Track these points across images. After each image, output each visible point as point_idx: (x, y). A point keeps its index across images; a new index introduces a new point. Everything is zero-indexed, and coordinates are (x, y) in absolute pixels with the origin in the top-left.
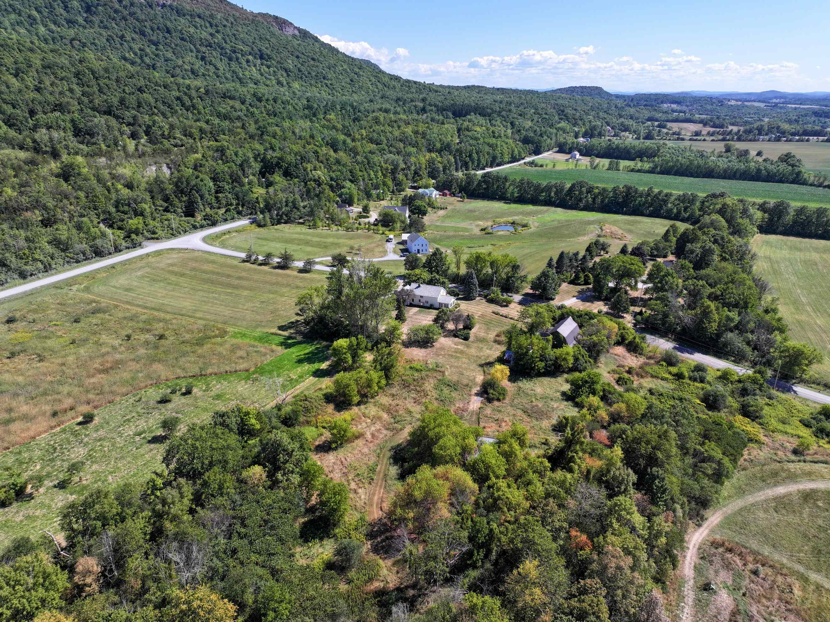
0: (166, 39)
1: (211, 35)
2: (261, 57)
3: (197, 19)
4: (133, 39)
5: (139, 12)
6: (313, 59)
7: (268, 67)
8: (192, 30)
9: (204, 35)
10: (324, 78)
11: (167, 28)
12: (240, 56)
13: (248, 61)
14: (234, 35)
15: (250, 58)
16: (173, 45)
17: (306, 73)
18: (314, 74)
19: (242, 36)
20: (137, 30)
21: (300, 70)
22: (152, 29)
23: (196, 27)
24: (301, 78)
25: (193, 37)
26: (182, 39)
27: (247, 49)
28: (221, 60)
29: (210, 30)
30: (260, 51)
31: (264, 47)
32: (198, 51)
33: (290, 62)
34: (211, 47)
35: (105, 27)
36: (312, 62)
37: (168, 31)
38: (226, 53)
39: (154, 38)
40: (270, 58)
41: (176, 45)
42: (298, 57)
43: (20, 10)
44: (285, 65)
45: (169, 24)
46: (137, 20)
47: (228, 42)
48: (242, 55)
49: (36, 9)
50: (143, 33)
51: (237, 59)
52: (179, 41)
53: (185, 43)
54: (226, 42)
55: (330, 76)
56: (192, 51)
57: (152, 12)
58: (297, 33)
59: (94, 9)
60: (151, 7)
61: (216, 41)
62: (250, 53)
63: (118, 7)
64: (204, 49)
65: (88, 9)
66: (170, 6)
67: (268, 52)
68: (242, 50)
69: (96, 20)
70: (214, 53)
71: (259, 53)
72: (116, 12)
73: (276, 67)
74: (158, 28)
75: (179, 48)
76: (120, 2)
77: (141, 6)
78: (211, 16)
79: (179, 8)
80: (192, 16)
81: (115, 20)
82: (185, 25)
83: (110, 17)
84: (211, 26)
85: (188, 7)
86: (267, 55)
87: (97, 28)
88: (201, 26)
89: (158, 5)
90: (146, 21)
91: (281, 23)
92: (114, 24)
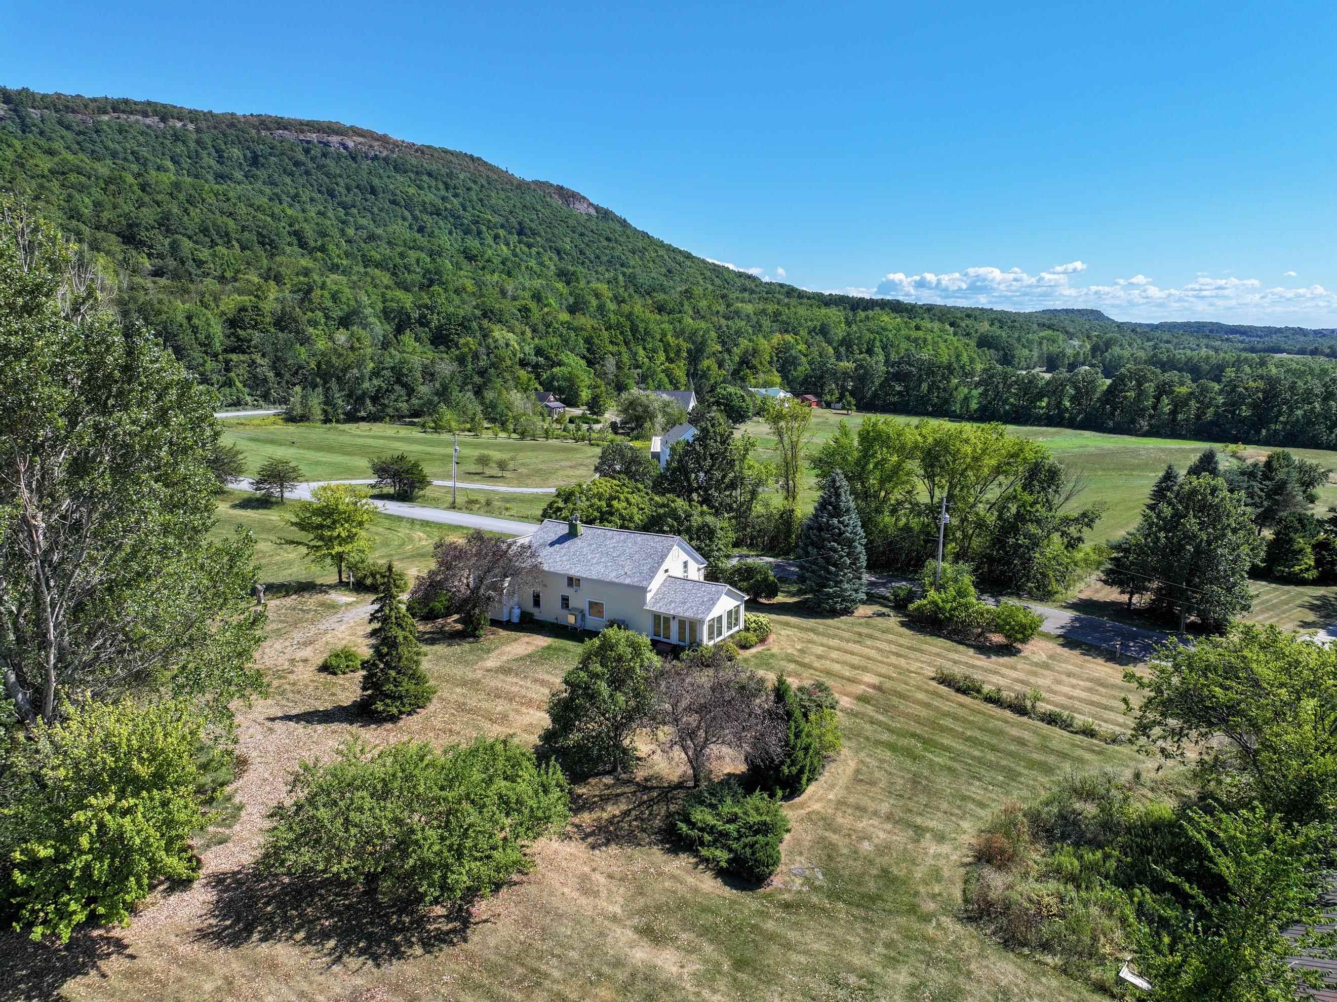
0: (366, 200)
1: (444, 199)
2: (520, 233)
3: (425, 178)
4: (312, 200)
5: (333, 164)
6: (608, 239)
7: (530, 246)
8: (412, 191)
9: (429, 197)
10: (622, 265)
11: (372, 187)
12: (484, 229)
13: (496, 237)
14: (481, 200)
15: (502, 232)
16: (375, 210)
17: (592, 257)
18: (605, 259)
19: (493, 201)
20: (324, 189)
21: (581, 252)
22: (348, 189)
23: (420, 188)
24: (583, 263)
25: (411, 200)
26: (393, 202)
27: (496, 219)
28: (450, 233)
29: (443, 193)
30: (520, 224)
31: (527, 218)
32: (415, 218)
33: (568, 240)
34: (438, 215)
35: (274, 184)
36: (605, 243)
37: (373, 191)
38: (462, 224)
39: (348, 199)
40: (534, 233)
41: (381, 210)
42: (582, 235)
43: (146, 159)
44: (559, 244)
45: (376, 182)
46: (327, 175)
47: (470, 209)
48: (489, 228)
49: (172, 159)
50: (331, 194)
51: (479, 233)
52: (387, 205)
53: (397, 208)
54: (464, 209)
55: (632, 263)
56: (404, 219)
57: (354, 165)
58: (592, 212)
59: (262, 160)
60: (354, 159)
61: (449, 206)
62: (502, 226)
63: (302, 157)
64: (426, 217)
65: (255, 161)
66: (386, 159)
67: (533, 226)
68: (489, 221)
69: (262, 174)
70: (441, 223)
71: (517, 226)
72: (297, 164)
73: (543, 247)
74: (358, 187)
75: (383, 214)
76: (307, 151)
77: (339, 157)
78: (450, 175)
79: (400, 161)
80: (417, 173)
81: (291, 174)
82: (400, 184)
83: (285, 171)
84: (447, 189)
85: (414, 161)
86: (531, 229)
87: (259, 185)
88: (430, 187)
89: (367, 157)
90: (341, 176)
91: (568, 196)
92: (288, 180)
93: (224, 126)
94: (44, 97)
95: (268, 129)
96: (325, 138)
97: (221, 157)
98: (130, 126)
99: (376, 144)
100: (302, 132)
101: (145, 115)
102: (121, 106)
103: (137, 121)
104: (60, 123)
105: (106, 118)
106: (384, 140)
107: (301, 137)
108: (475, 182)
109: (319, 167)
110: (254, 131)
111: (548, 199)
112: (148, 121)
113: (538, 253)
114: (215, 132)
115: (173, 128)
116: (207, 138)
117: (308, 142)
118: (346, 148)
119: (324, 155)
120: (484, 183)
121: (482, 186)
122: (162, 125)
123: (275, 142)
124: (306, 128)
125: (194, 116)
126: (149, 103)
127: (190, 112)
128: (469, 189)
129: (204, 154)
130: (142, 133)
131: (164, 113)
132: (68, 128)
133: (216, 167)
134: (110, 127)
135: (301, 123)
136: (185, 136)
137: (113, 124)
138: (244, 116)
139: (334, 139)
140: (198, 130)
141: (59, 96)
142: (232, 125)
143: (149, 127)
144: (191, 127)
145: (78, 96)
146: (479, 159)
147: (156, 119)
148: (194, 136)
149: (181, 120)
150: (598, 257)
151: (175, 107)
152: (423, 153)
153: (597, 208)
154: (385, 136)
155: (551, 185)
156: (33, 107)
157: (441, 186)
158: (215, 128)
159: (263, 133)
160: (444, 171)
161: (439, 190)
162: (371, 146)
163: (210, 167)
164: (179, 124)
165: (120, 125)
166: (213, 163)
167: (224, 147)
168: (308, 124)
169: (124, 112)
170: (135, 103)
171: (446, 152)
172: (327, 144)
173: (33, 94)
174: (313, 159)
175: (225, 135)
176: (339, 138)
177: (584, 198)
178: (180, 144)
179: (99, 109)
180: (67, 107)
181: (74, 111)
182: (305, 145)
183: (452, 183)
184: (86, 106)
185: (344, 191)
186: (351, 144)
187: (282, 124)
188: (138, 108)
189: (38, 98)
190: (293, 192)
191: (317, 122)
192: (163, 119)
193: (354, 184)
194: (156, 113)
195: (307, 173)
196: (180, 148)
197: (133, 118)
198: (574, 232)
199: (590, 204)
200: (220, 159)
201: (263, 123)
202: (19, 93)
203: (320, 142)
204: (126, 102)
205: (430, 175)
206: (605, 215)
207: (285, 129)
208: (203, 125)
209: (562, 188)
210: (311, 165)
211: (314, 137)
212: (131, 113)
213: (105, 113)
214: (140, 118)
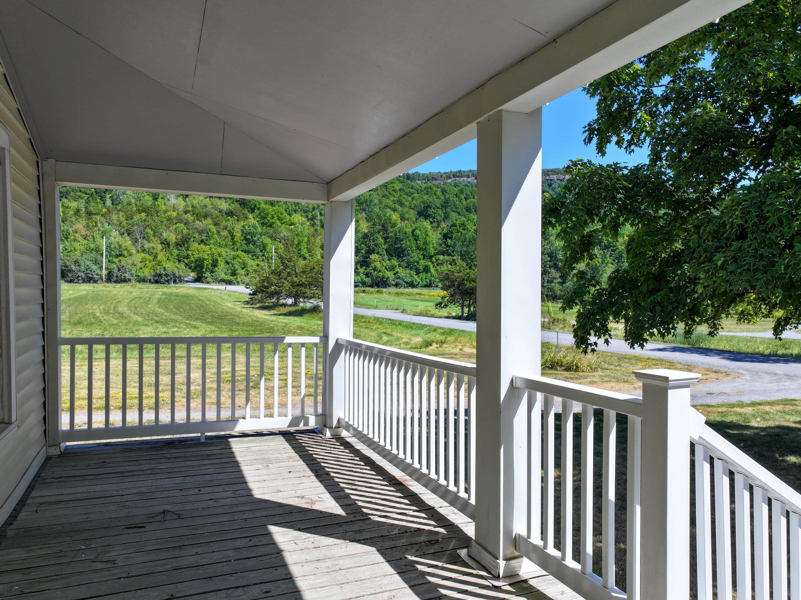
94: (424, 174)
98: (460, 183)
101: (468, 177)
102: (457, 174)
103: (464, 181)
105: (449, 181)
107: (548, 178)
112: (469, 180)
117: (551, 180)
124: (550, 173)
126: (471, 171)
137: (452, 183)
139: (566, 177)
141: (431, 173)
143: (469, 182)
145: (439, 172)
147: (473, 178)
156: (418, 180)
165: (455, 183)
168: (552, 171)
169: (458, 177)
172: (562, 180)
179: (447, 176)
180: (433, 178)
181: (436, 179)
182: (549, 182)
184: (441, 176)
188: (465, 174)
189: (421, 175)
191: (558, 169)
194: (473, 175)
197: (462, 179)
203: (558, 180)
204: (460, 172)
211: (555, 177)
212: (462, 177)
213: (450, 178)
214: (465, 179)
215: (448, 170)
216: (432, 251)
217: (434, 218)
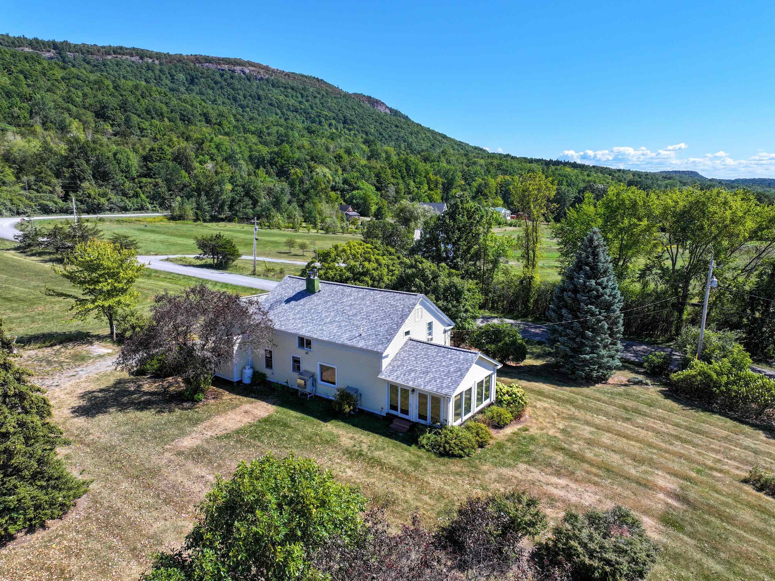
0: (255, 103)
1: (300, 102)
2: (345, 122)
3: (289, 90)
5: (236, 83)
6: (397, 126)
7: (350, 130)
8: (281, 98)
9: (292, 102)
11: (259, 96)
12: (323, 120)
13: (330, 125)
14: (322, 103)
15: (333, 122)
16: (260, 109)
17: (387, 136)
18: (394, 138)
19: (329, 104)
20: (231, 97)
21: (381, 134)
22: (245, 97)
23: (287, 96)
24: (381, 140)
25: (281, 103)
26: (271, 104)
27: (330, 114)
29: (300, 99)
30: (344, 117)
31: (348, 113)
32: (283, 114)
33: (373, 126)
34: (297, 112)
35: (202, 94)
36: (395, 129)
37: (259, 98)
38: (310, 117)
39: (245, 103)
40: (353, 122)
41: (263, 109)
42: (381, 123)
44: (367, 129)
45: (261, 93)
46: (233, 89)
47: (315, 108)
48: (326, 119)
49: (146, 80)
50: (235, 100)
51: (320, 122)
52: (267, 106)
53: (273, 108)
54: (312, 109)
55: (410, 140)
56: (277, 114)
57: (248, 83)
58: (388, 111)
59: (196, 81)
60: (249, 80)
61: (303, 107)
62: (334, 119)
63: (218, 79)
64: (289, 113)
65: (192, 81)
66: (267, 80)
67: (352, 118)
68: (326, 116)
69: (196, 88)
70: (298, 117)
71: (343, 119)
72: (216, 83)
73: (358, 131)
74: (250, 96)
75: (264, 111)
76: (222, 75)
77: (240, 78)
78: (304, 89)
79: (275, 81)
80: (285, 88)
81: (212, 88)
82: (276, 94)
83: (209, 87)
84: (302, 97)
85: (283, 81)
86: (351, 120)
87: (194, 94)
88: (292, 96)
89: (256, 79)
90: (241, 89)
91: (374, 102)
92: (210, 92)
93: (175, 62)
94: (75, 45)
95: (200, 62)
96: (233, 68)
97: (173, 79)
98: (123, 62)
99: (262, 71)
100: (219, 64)
101: (132, 55)
102: (119, 51)
103: (127, 59)
104: (84, 60)
105: (109, 57)
106: (266, 69)
107: (219, 67)
108: (319, 93)
109: (228, 85)
110: (192, 64)
111: (362, 103)
112: (133, 59)
113: (355, 134)
114: (170, 65)
115: (147, 63)
116: (166, 69)
117: (223, 70)
118: (244, 73)
119: (232, 78)
120: (325, 94)
121: (323, 95)
122: (141, 61)
123: (204, 70)
124: (221, 62)
125: (158, 56)
126: (134, 49)
127: (157, 53)
128: (315, 97)
129: (163, 77)
130: (129, 66)
131: (142, 54)
132: (88, 63)
133: (170, 85)
134: (111, 62)
135: (219, 59)
136: (153, 67)
137: (113, 61)
138: (187, 56)
139: (238, 68)
140: (161, 64)
141: (84, 45)
142: (179, 61)
143: (133, 62)
144: (157, 62)
145: (95, 45)
146: (322, 80)
147: (138, 58)
148: (158, 67)
149: (151, 58)
150: (390, 137)
151: (148, 51)
152: (289, 76)
153: (391, 110)
154: (267, 66)
155: (364, 96)
156: (70, 52)
157: (299, 96)
158: (170, 62)
159: (197, 65)
160: (301, 87)
161: (298, 97)
162: (259, 72)
163: (166, 85)
164: (150, 61)
165: (117, 61)
166: (168, 82)
167: (175, 73)
168: (223, 59)
169: (119, 54)
170: (126, 49)
171: (303, 76)
172: (233, 71)
173: (70, 44)
174: (225, 80)
175: (176, 67)
176: (240, 68)
177: (383, 103)
178: (150, 71)
179: (106, 52)
180: (88, 51)
181: (92, 54)
182: (221, 72)
183: (305, 94)
184: (99, 51)
185: (242, 98)
186: (247, 71)
187: (208, 60)
188: (127, 51)
189: (72, 46)
190: (213, 98)
191: (229, 59)
192: (142, 58)
193: (248, 94)
194: (137, 54)
195: (222, 88)
196: (150, 74)
197: (124, 57)
198: (376, 122)
199: (387, 107)
200: (173, 80)
201: (198, 59)
202: (62, 43)
203: (229, 70)
204: (121, 48)
205: (293, 89)
206: (395, 113)
207: (210, 62)
208: (164, 61)
209: (370, 97)
210: (224, 83)
211: (226, 67)
212: (124, 54)
213: (109, 54)
214: (128, 57)
215: (106, 44)
216: (134, 174)
217: (113, 120)
